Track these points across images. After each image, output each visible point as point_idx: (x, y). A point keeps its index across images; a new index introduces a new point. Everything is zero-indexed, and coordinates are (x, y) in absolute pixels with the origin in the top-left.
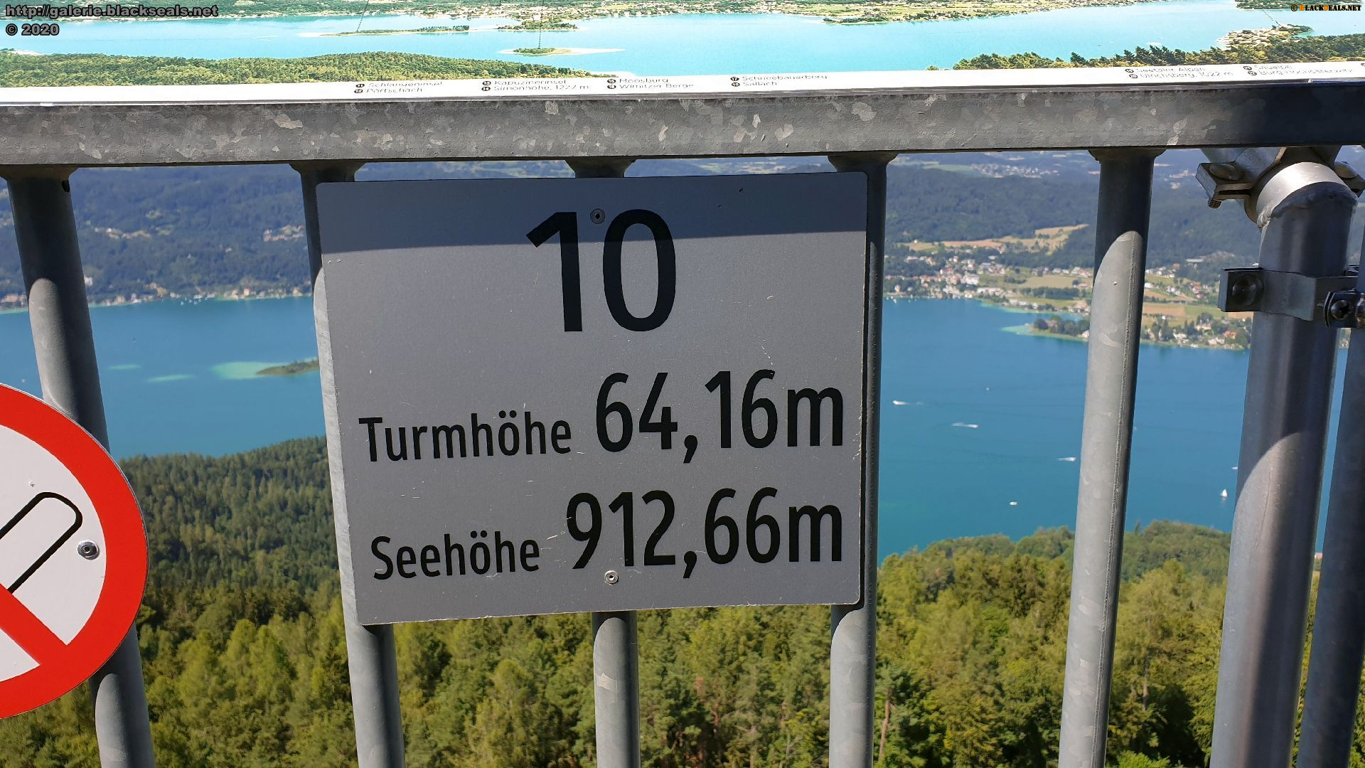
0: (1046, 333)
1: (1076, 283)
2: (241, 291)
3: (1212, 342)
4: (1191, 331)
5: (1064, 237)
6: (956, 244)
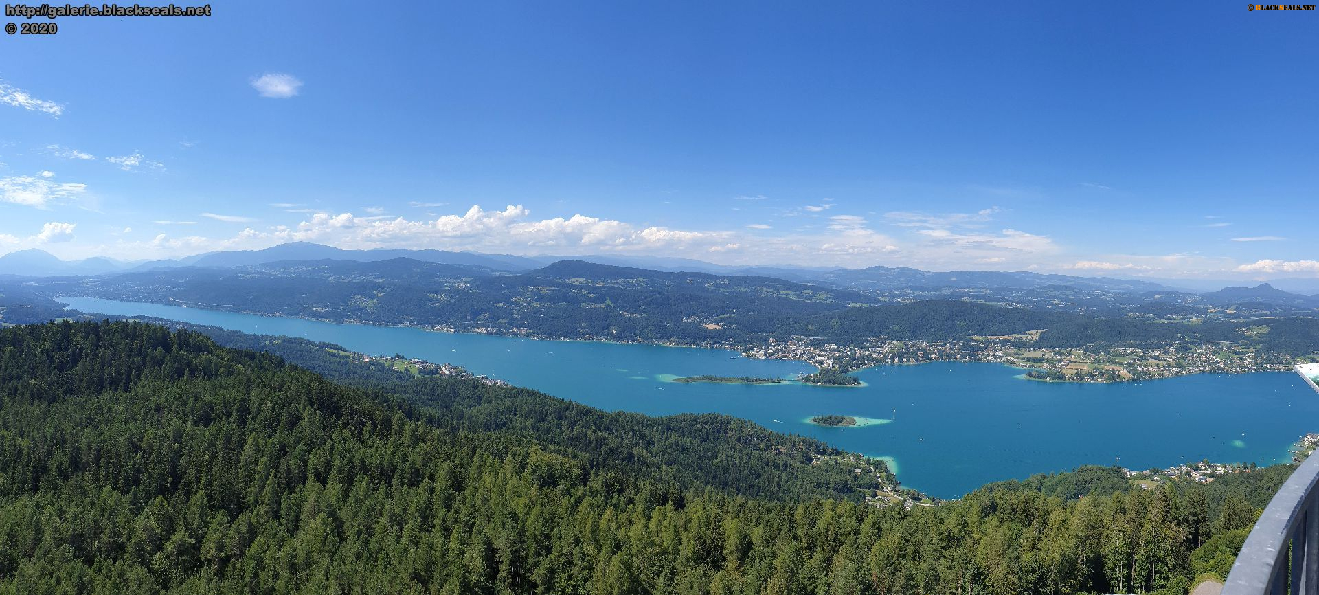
0: (1032, 379)
1: (1044, 355)
2: (671, 343)
3: (1099, 380)
4: (1091, 376)
5: (1039, 334)
6: (993, 337)
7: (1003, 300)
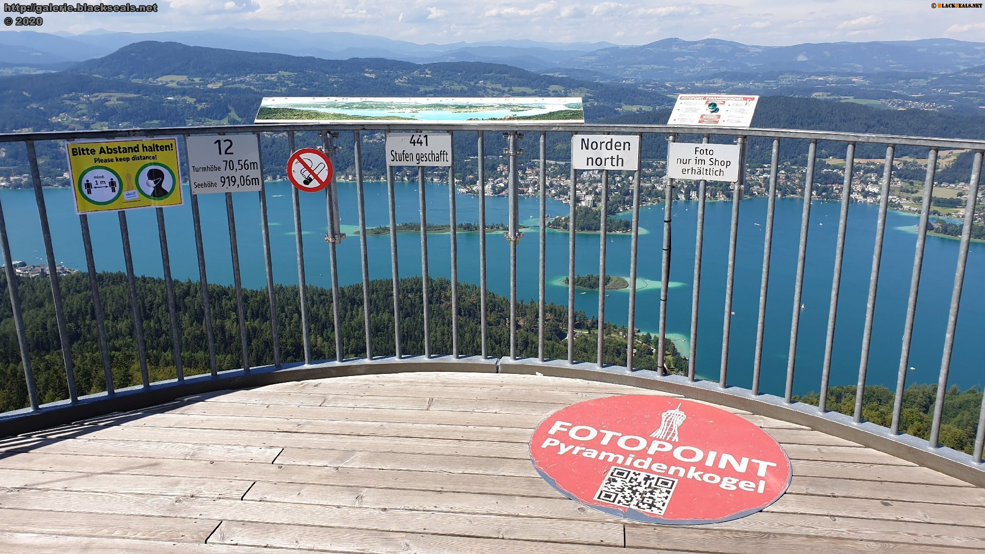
0: (931, 233)
1: (960, 195)
5: (953, 158)
6: (863, 161)
7: (888, 95)
